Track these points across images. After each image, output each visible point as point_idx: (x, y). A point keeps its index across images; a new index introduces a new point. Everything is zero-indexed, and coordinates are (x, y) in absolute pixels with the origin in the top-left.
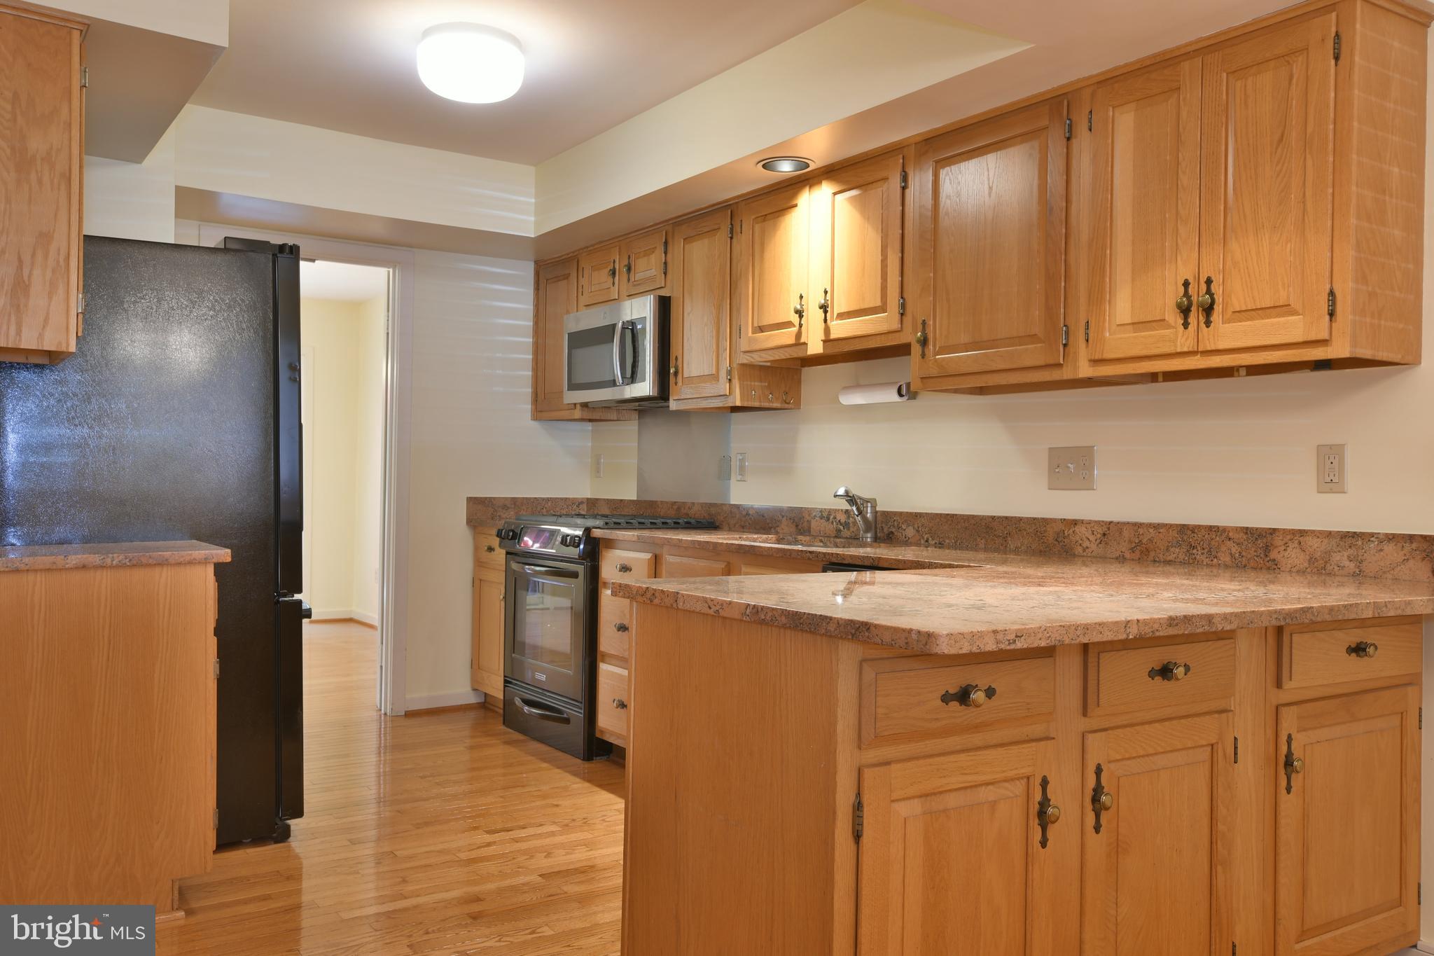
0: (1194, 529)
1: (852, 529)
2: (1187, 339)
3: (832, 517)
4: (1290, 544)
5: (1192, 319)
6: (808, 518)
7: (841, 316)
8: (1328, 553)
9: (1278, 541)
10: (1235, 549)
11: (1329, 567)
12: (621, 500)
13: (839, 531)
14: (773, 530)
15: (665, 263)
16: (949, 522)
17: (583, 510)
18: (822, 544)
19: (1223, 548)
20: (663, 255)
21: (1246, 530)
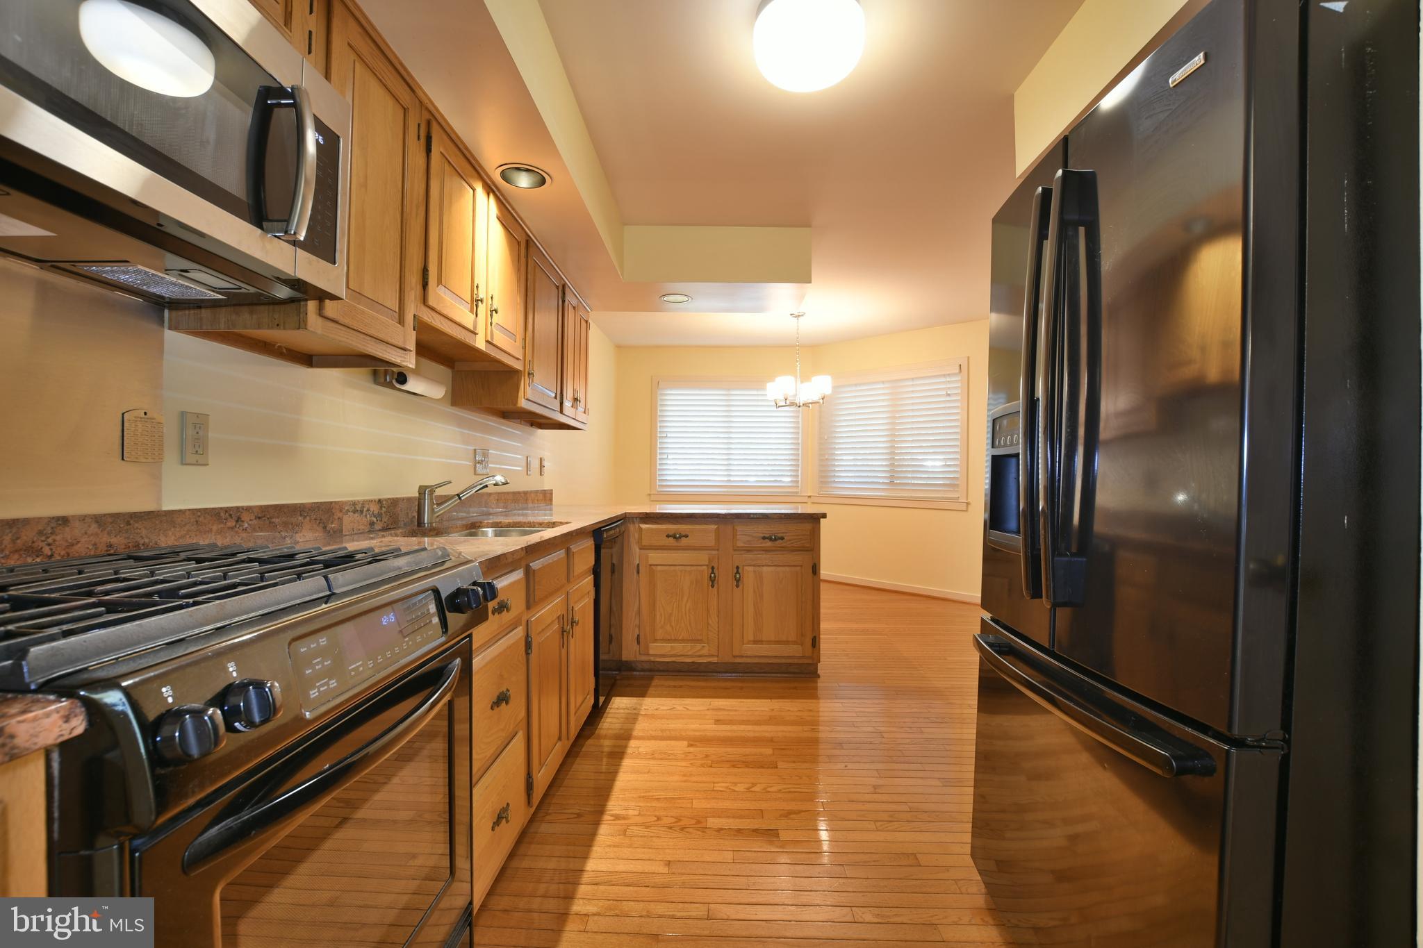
2: (575, 413)
3: (365, 509)
6: (341, 515)
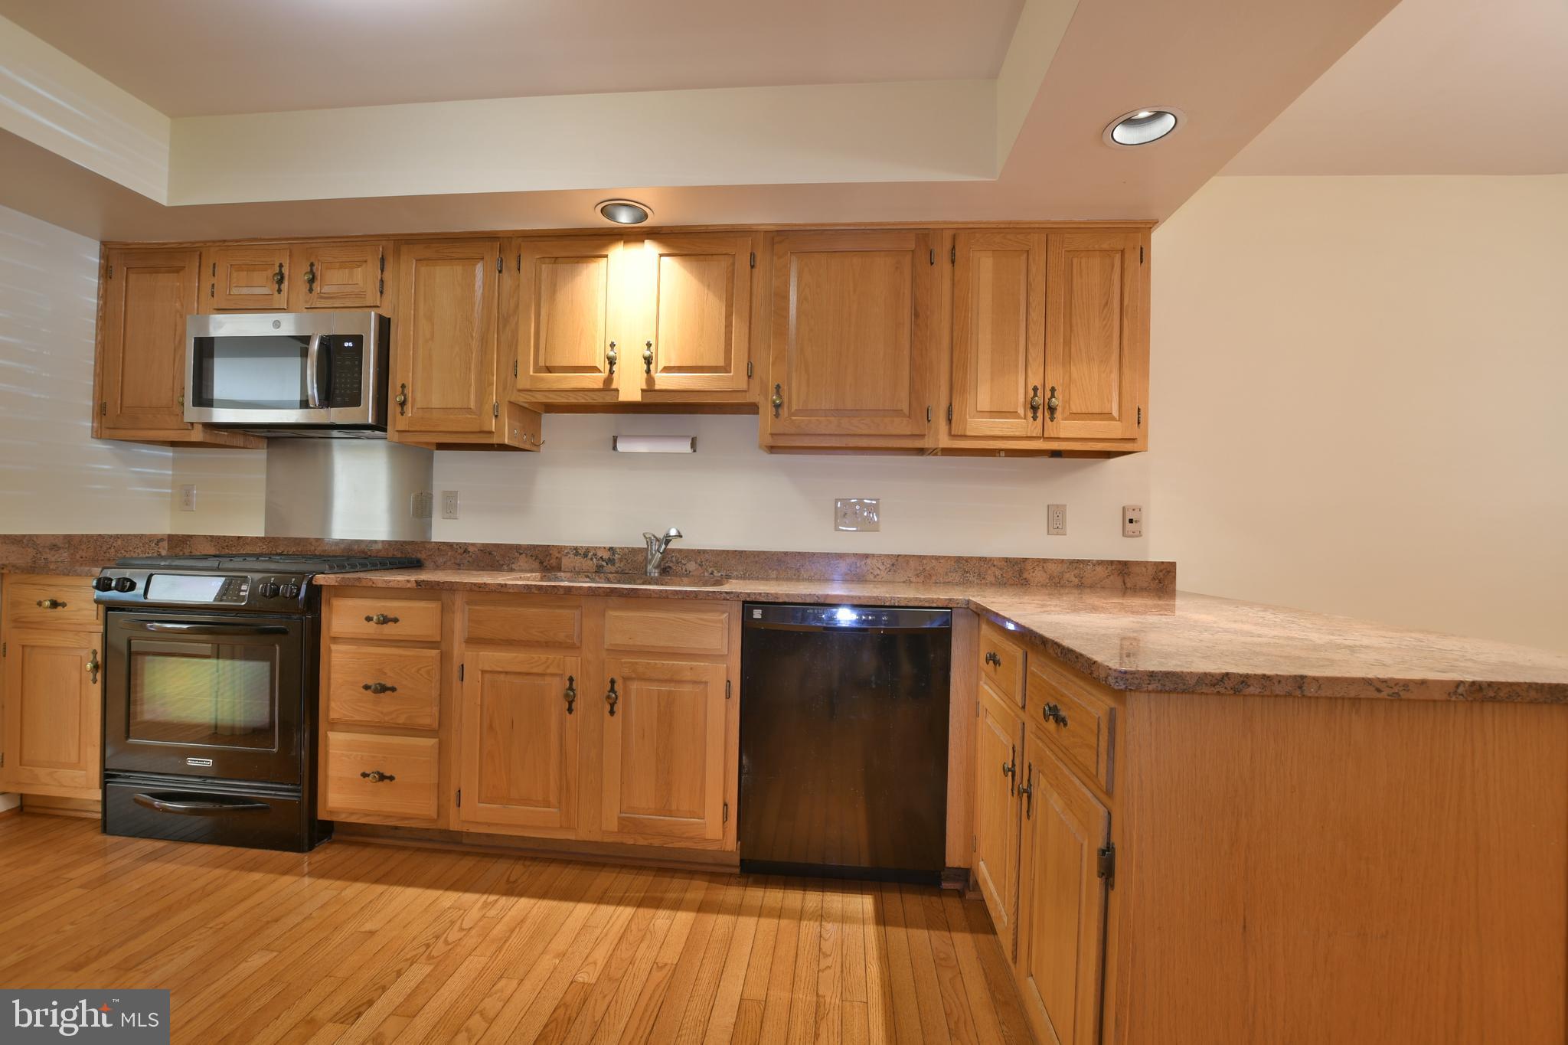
0: (967, 560)
1: (617, 565)
2: (1035, 428)
3: (590, 554)
4: (1037, 568)
5: (1040, 414)
6: (559, 555)
7: (667, 369)
8: (1062, 573)
9: (1029, 566)
10: (998, 573)
11: (1062, 582)
12: (239, 538)
13: (602, 566)
14: (505, 567)
15: (382, 281)
16: (737, 557)
17: (164, 549)
18: (588, 580)
19: (989, 572)
20: (380, 271)
21: (1006, 560)
